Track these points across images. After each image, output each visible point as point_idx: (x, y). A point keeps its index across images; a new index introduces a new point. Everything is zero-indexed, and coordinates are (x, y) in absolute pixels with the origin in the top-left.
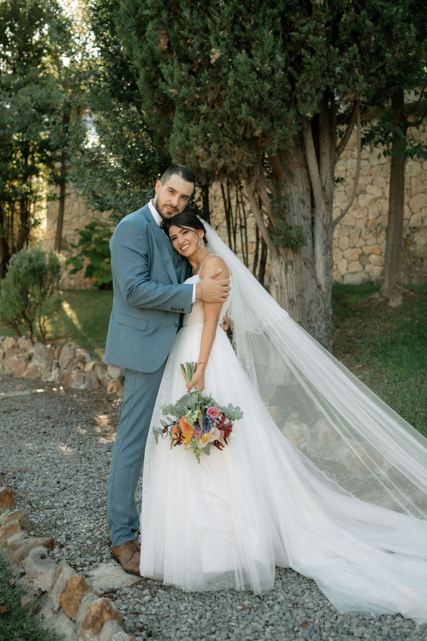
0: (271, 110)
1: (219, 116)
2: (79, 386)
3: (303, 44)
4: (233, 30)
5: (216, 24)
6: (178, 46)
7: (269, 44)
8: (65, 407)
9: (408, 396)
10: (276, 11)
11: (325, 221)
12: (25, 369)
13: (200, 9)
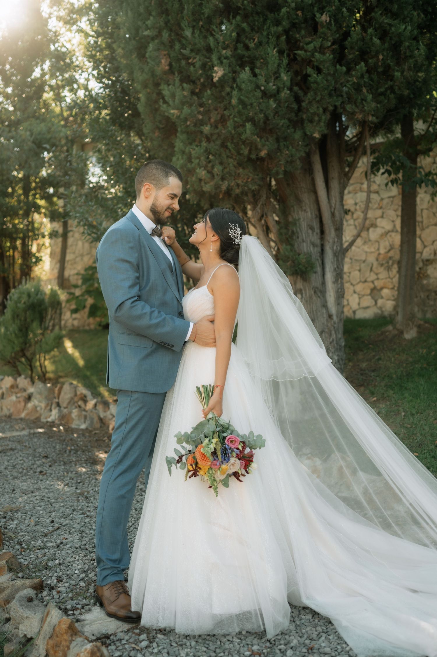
0: (277, 131)
1: (222, 137)
2: (79, 426)
3: (309, 62)
4: (236, 49)
5: (218, 43)
6: (180, 67)
7: (274, 63)
8: (64, 446)
9: (427, 428)
10: (280, 29)
11: (335, 248)
12: (23, 410)
13: (202, 28)
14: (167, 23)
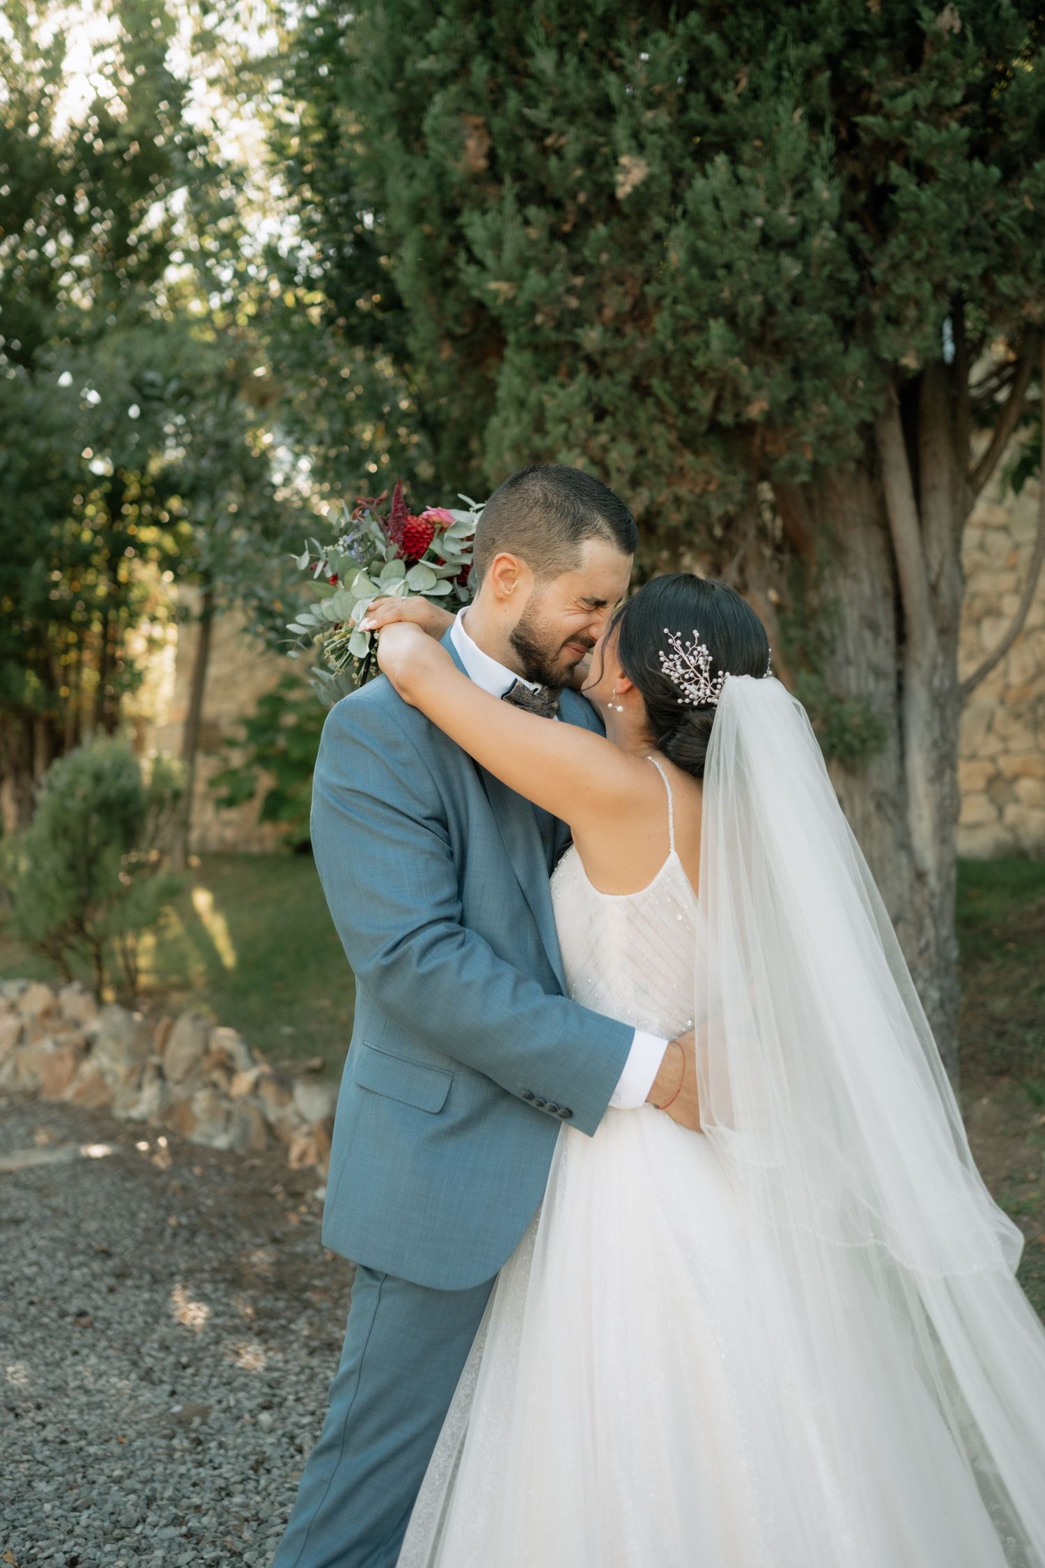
0: (797, 345)
1: (637, 361)
2: (210, 1137)
3: (892, 149)
4: (684, 108)
5: (633, 91)
6: (519, 160)
7: (795, 149)
8: (161, 1213)
10: (816, 50)
11: (936, 681)
12: (70, 1079)
13: (587, 50)
14: (484, 37)
